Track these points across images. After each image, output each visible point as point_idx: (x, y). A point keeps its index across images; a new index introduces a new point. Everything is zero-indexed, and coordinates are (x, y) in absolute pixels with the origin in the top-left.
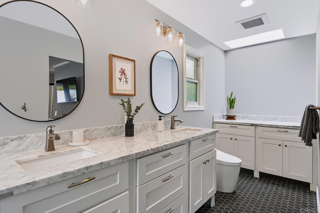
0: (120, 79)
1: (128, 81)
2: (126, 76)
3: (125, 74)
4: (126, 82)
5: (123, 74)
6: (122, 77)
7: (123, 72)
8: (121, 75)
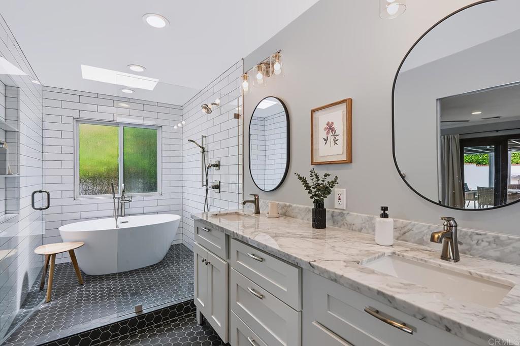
0: (326, 140)
1: (337, 140)
2: (335, 133)
3: (332, 130)
4: (335, 141)
5: (330, 131)
6: (329, 136)
7: (330, 128)
8: (328, 133)
